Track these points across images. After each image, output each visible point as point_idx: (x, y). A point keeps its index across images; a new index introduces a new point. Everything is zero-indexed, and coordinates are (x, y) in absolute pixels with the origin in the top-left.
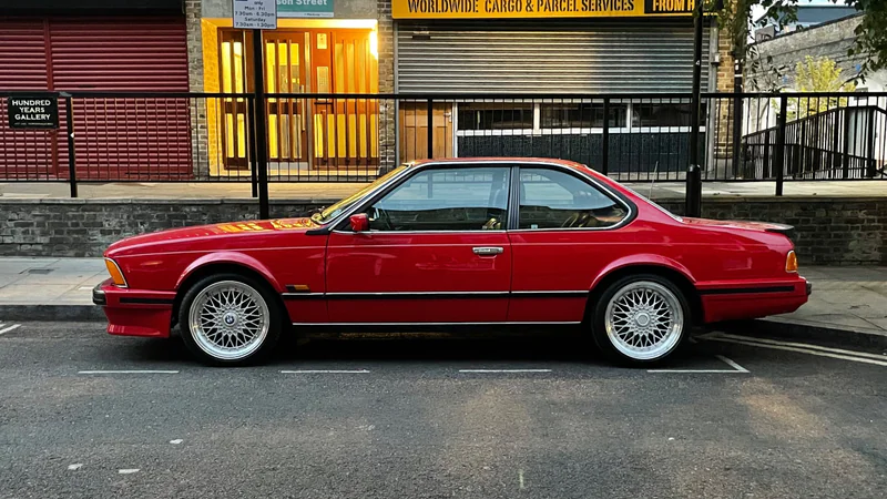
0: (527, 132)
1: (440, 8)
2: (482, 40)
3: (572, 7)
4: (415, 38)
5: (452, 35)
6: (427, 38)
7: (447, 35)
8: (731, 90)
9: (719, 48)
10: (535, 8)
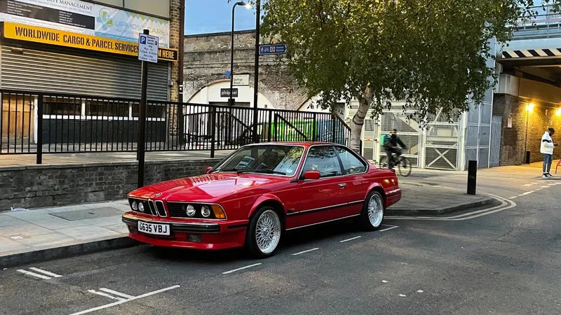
0: (77, 117)
1: (36, 35)
2: (56, 59)
3: (110, 47)
4: (13, 52)
5: (37, 53)
6: (21, 53)
7: (35, 53)
8: (177, 101)
9: (171, 78)
10: (91, 44)
